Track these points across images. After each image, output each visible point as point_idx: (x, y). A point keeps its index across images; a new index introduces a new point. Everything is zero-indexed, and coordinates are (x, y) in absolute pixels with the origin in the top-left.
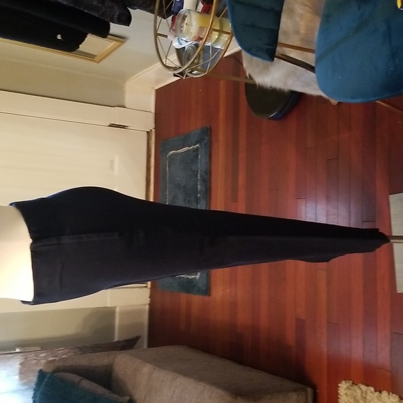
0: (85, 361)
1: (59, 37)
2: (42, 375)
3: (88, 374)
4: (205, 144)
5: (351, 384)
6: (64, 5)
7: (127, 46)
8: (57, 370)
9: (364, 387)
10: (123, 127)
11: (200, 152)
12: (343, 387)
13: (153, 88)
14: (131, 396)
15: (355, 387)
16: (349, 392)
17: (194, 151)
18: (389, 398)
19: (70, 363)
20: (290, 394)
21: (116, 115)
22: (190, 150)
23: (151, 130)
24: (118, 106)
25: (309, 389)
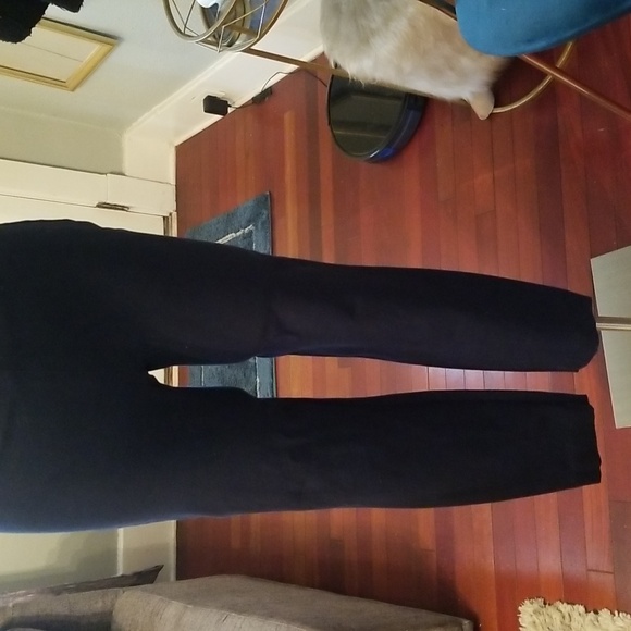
0: (59, 607)
4: (263, 224)
5: (541, 601)
9: (565, 608)
10: (122, 208)
11: (254, 238)
12: (528, 612)
13: (171, 144)
15: (550, 609)
16: (539, 620)
17: (244, 238)
18: (614, 621)
19: (33, 611)
21: (108, 187)
22: (237, 238)
23: (171, 214)
24: (112, 173)
25: (466, 622)
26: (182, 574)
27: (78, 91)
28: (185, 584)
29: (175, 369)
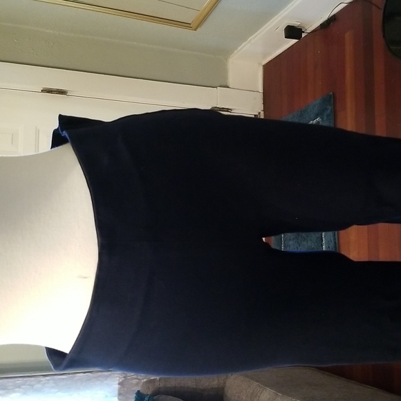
10: (228, 110)
13: (260, 64)
21: (218, 96)
23: (259, 113)
24: (220, 86)
27: (199, 29)
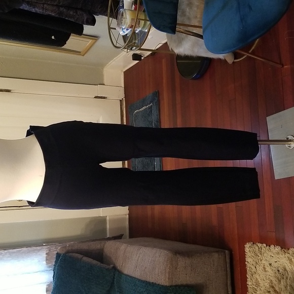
0: (85, 246)
1: (53, 37)
2: (58, 255)
3: (87, 253)
4: (156, 103)
5: (252, 243)
6: (53, 17)
7: (100, 42)
8: (68, 252)
9: (260, 245)
10: (104, 98)
11: (153, 108)
12: (247, 247)
13: (122, 71)
14: (114, 265)
15: (255, 246)
16: (251, 249)
17: (149, 109)
18: (275, 249)
19: (76, 247)
20: (213, 254)
21: (98, 90)
22: (147, 108)
23: (123, 99)
24: (100, 84)
25: (227, 251)
26: (131, 236)
27: (85, 55)
28: (132, 240)
29: (126, 162)
